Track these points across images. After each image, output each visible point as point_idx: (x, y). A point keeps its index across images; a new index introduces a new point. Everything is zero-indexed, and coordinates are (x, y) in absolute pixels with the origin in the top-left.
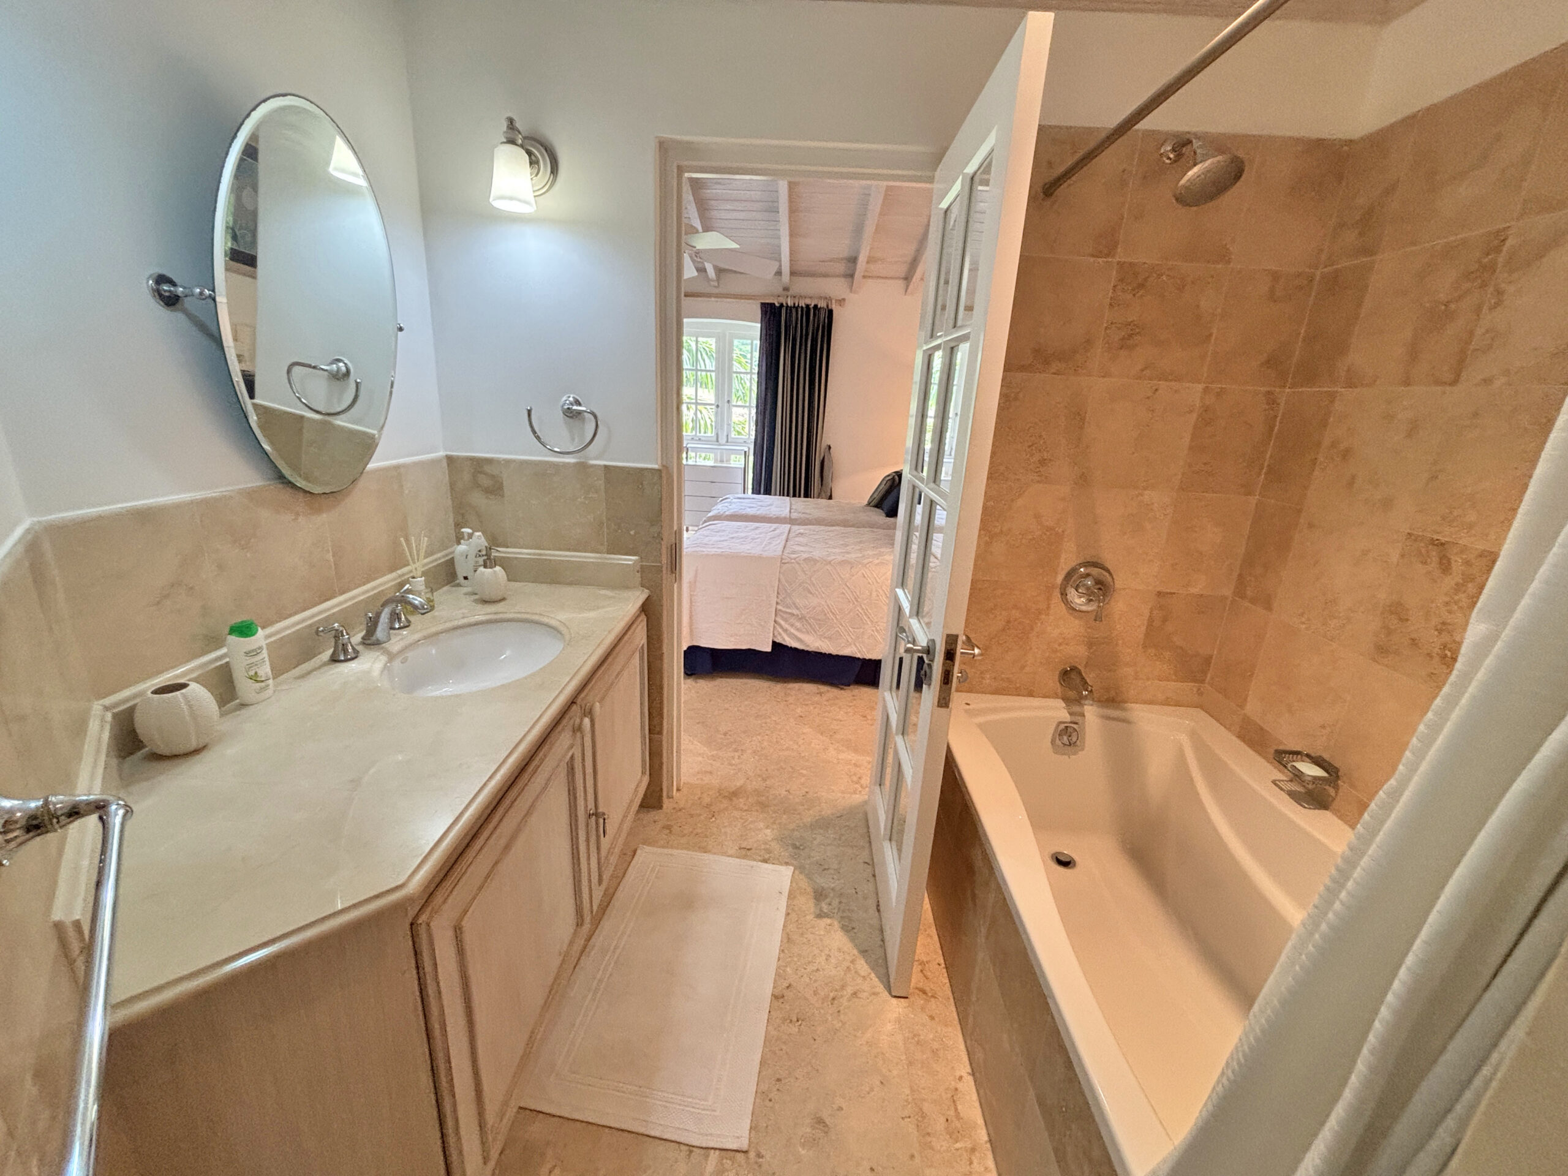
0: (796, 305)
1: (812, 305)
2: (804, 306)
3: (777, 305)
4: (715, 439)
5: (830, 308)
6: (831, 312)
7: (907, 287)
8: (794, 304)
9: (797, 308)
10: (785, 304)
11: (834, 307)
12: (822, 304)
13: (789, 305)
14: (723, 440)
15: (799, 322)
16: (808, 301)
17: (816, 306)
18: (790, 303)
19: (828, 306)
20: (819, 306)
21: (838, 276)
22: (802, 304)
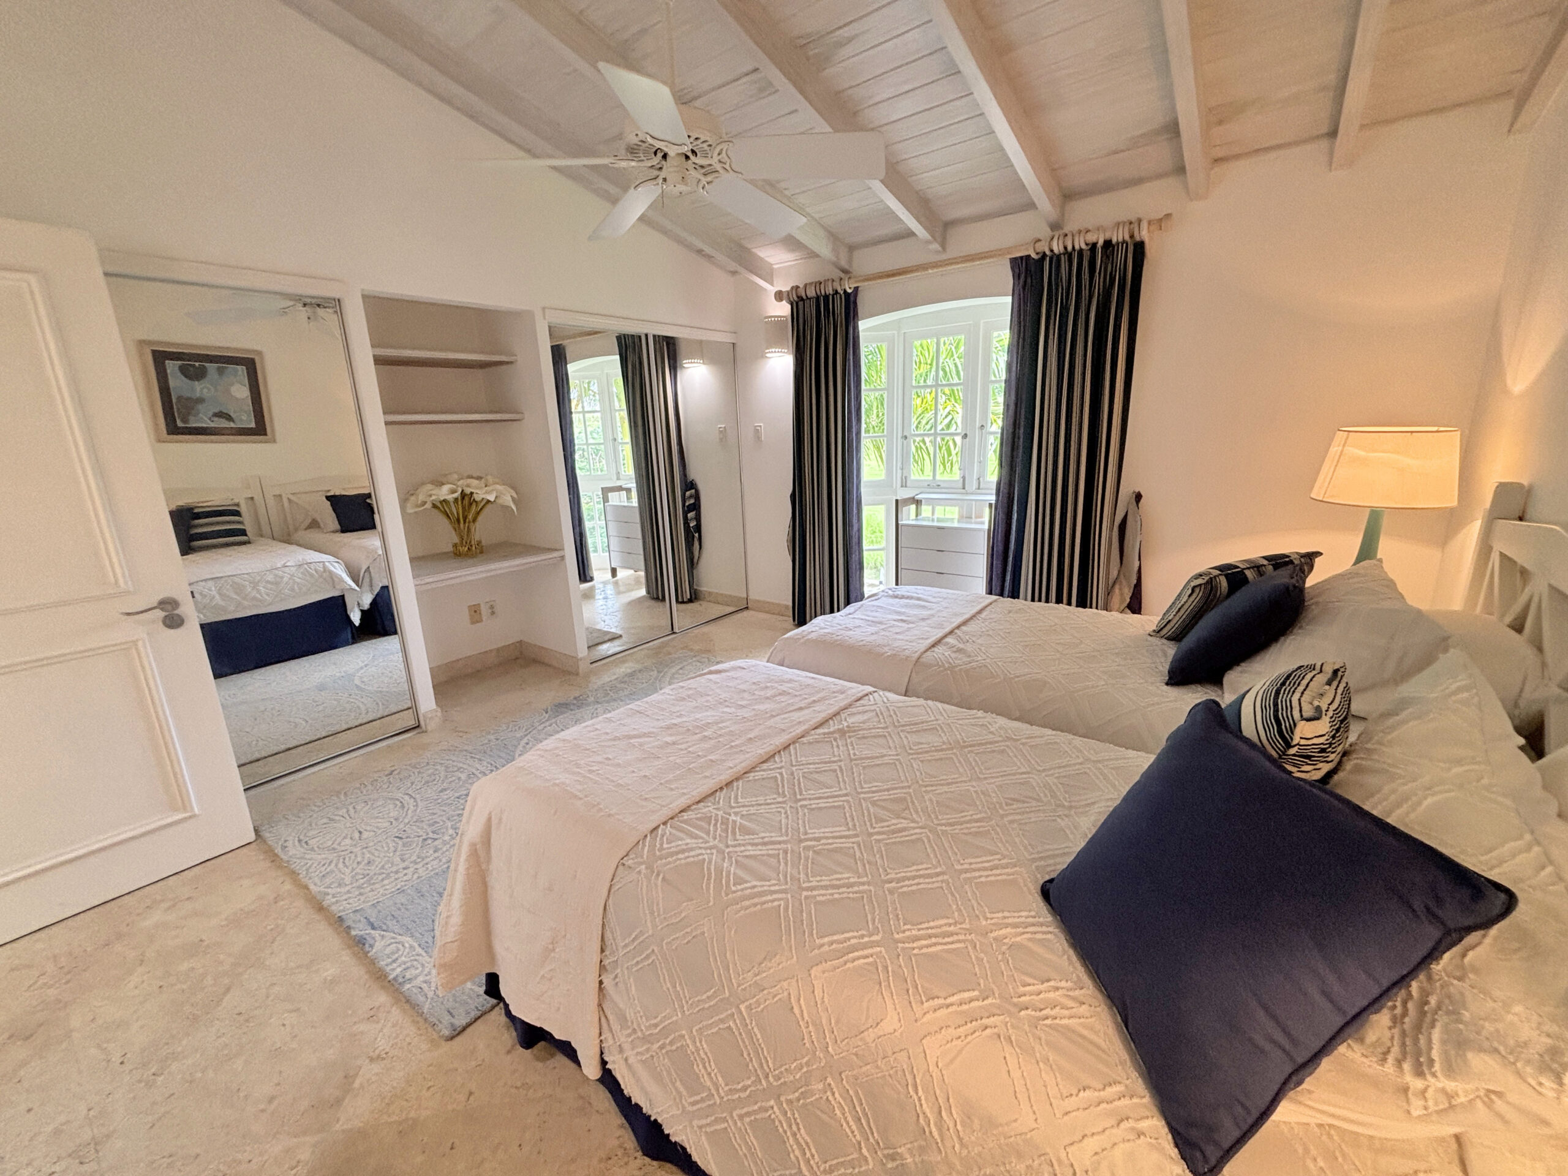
0: (1070, 248)
1: (1101, 242)
2: (1084, 246)
3: (1034, 256)
4: (961, 485)
5: (1138, 239)
6: (1139, 249)
7: (1331, 154)
8: (1065, 248)
9: (1070, 256)
10: (1048, 253)
11: (1144, 234)
12: (1118, 236)
13: (1056, 251)
14: (972, 485)
15: (1074, 279)
16: (1091, 238)
17: (1108, 244)
18: (1057, 248)
19: (1132, 236)
20: (1114, 241)
21: (1159, 176)
22: (1080, 243)
